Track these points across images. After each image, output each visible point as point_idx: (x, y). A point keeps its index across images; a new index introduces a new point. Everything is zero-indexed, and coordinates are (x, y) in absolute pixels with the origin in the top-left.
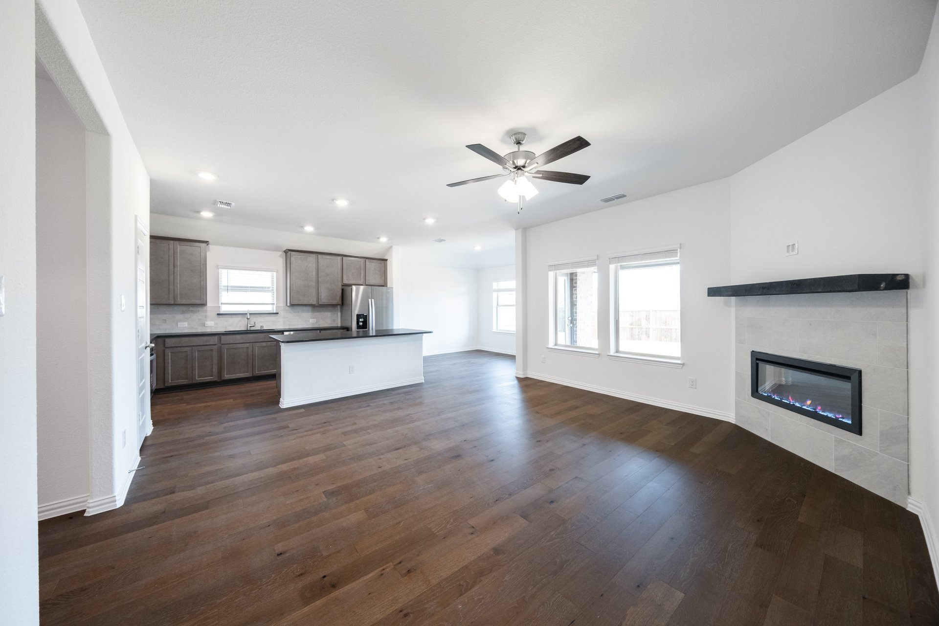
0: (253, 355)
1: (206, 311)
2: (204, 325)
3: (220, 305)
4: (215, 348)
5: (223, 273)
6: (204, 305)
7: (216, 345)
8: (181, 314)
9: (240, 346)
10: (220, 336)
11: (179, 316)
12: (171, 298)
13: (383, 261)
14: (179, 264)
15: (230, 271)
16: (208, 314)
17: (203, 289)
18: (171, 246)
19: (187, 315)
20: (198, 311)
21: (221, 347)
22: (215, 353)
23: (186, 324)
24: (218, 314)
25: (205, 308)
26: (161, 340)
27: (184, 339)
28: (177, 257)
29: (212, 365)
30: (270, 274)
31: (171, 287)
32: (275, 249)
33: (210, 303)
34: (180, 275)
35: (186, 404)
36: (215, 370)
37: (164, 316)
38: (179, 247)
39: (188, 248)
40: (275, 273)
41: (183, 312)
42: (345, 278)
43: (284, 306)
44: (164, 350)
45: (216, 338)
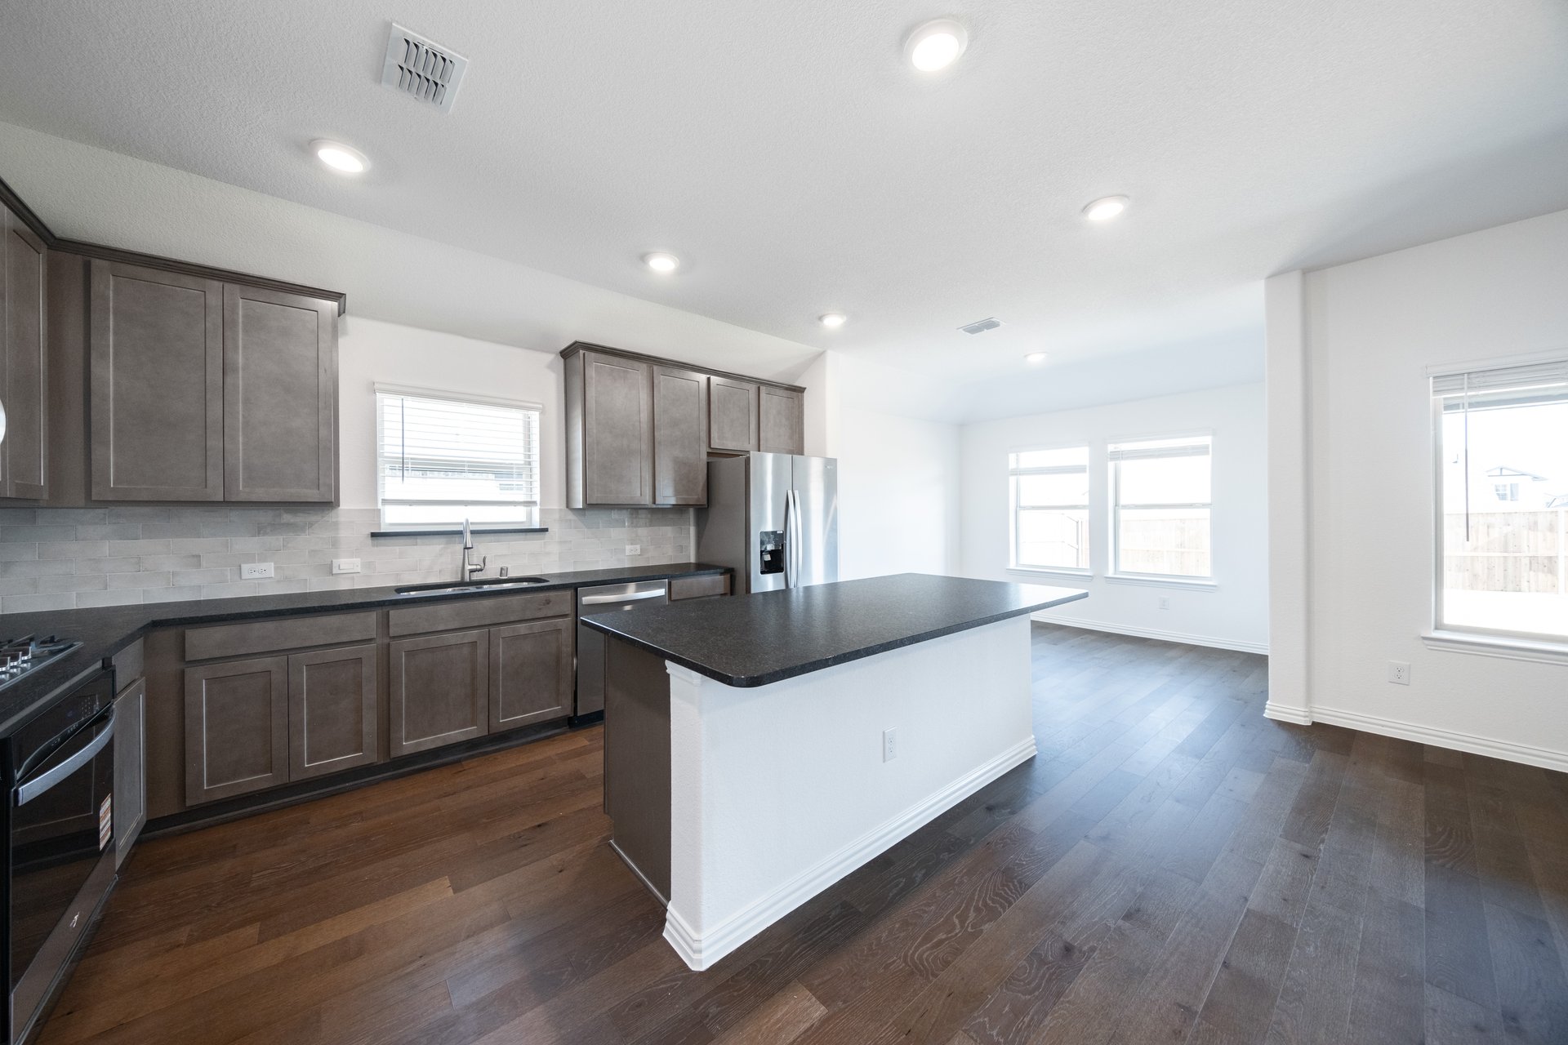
0: (491, 667)
1: (336, 524)
2: (329, 570)
3: (380, 506)
4: (369, 652)
5: (389, 406)
6: (329, 504)
7: (370, 640)
8: (254, 536)
9: (452, 639)
10: (385, 609)
11: (246, 543)
12: (215, 479)
13: (795, 394)
14: (240, 365)
15: (409, 402)
16: (344, 533)
17: (326, 452)
18: (214, 300)
19: (273, 540)
20: (311, 525)
21: (389, 645)
22: (369, 670)
23: (268, 569)
24: (374, 535)
25: (331, 516)
26: (167, 637)
27: (258, 629)
28: (235, 340)
29: (358, 710)
30: (517, 415)
31: (214, 443)
32: (534, 343)
33: (350, 500)
34: (247, 401)
35: (252, 931)
36: (370, 725)
37: (192, 544)
38: (242, 305)
39: (273, 312)
40: (535, 416)
41: (260, 530)
42: (714, 434)
43: (561, 510)
44: (183, 673)
45: (372, 617)
